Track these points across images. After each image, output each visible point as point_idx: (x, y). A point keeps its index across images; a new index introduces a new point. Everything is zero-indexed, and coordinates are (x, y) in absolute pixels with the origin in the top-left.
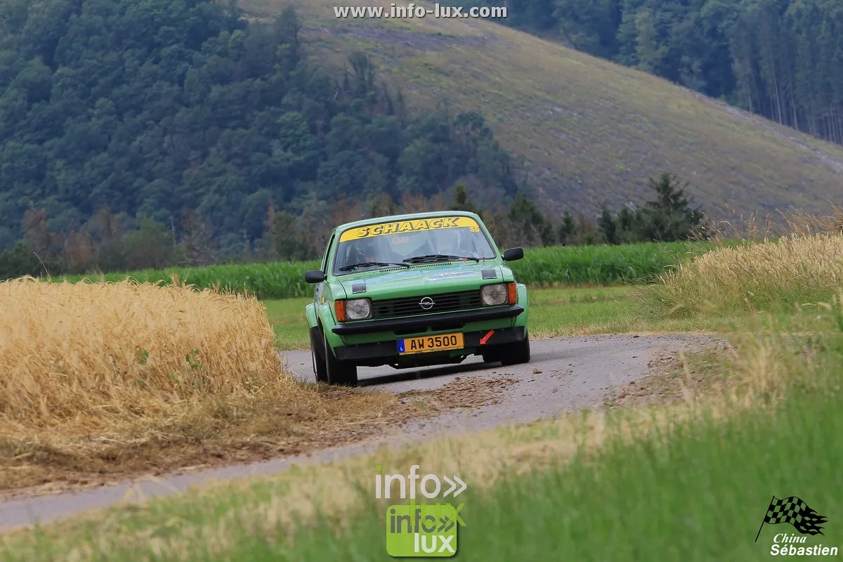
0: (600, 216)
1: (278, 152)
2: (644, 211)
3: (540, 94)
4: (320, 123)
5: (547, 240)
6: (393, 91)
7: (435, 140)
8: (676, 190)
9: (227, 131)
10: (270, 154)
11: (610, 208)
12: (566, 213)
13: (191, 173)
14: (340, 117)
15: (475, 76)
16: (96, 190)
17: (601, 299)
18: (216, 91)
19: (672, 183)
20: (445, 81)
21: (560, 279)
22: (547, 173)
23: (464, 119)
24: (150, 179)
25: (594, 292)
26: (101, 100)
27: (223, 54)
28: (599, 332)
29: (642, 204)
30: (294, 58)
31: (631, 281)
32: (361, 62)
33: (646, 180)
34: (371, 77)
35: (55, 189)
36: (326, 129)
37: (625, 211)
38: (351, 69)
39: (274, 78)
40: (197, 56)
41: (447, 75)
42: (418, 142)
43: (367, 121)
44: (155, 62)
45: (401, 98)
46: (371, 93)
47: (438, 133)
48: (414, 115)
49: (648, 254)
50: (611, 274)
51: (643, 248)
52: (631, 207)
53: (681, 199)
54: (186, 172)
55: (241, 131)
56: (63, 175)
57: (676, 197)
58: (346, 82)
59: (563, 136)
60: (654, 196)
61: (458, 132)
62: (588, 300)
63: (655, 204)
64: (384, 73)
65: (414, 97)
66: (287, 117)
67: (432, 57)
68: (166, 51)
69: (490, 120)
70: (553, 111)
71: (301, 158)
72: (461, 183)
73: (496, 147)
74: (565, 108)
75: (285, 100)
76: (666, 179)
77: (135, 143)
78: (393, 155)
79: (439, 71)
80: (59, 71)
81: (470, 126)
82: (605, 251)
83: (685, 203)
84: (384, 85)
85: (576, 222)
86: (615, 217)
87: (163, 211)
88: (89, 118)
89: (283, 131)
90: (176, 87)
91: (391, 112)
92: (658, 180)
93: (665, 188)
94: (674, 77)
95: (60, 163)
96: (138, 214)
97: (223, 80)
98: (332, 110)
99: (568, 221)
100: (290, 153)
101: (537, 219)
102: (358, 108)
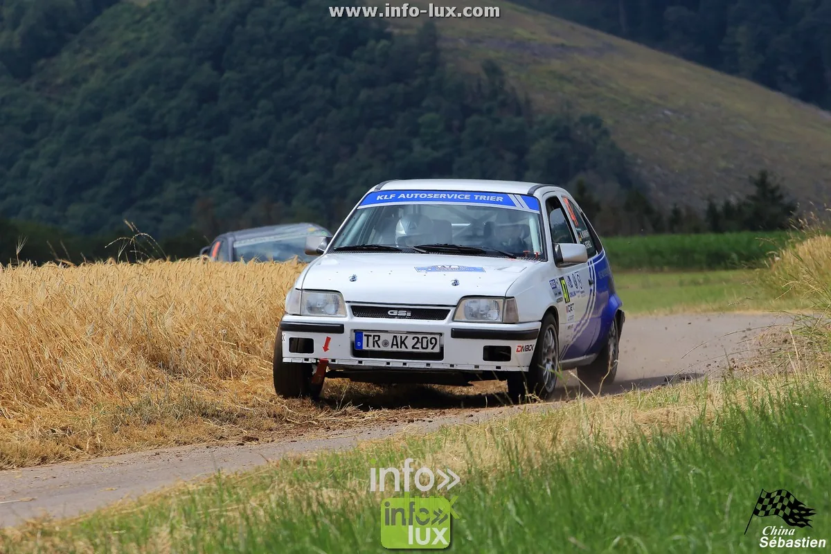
0: (706, 208)
1: (417, 148)
2: (745, 204)
3: (654, 99)
4: (456, 123)
5: (658, 228)
6: (521, 96)
7: (558, 139)
8: (774, 185)
9: (373, 131)
10: (410, 149)
11: (715, 201)
12: (675, 205)
13: (340, 167)
14: (475, 118)
15: (595, 82)
16: (258, 182)
17: (707, 281)
18: (364, 94)
19: (770, 179)
20: (569, 88)
21: (669, 264)
22: (658, 169)
23: (585, 120)
24: (305, 170)
25: (700, 277)
26: (263, 103)
27: (371, 62)
28: (708, 310)
29: (743, 198)
30: (434, 64)
31: (733, 266)
32: (492, 69)
33: (747, 177)
34: (502, 83)
35: (221, 180)
36: (461, 128)
37: (728, 204)
38: (484, 76)
39: (416, 82)
40: (347, 63)
41: (570, 81)
42: (543, 142)
43: (498, 121)
44: (311, 68)
45: (528, 102)
46: (501, 97)
47: (562, 133)
48: (540, 117)
49: (750, 242)
50: (717, 260)
51: (745, 236)
52: (733, 200)
53: (777, 194)
54: (338, 166)
55: (386, 130)
56: (227, 168)
57: (773, 191)
58: (479, 86)
59: (673, 137)
60: (753, 190)
61: (579, 133)
62: (696, 283)
63: (753, 198)
64: (513, 79)
65: (540, 100)
66: (428, 117)
67: (556, 65)
68: (321, 58)
69: (608, 122)
70: (663, 114)
71: (438, 154)
72: (581, 177)
73: (613, 146)
74: (674, 111)
75: (424, 104)
76: (764, 175)
77: (293, 140)
78: (521, 152)
79: (562, 77)
80: (226, 75)
81: (591, 126)
82: (710, 239)
83: (781, 197)
84: (513, 89)
85: (684, 212)
86: (719, 208)
87: (316, 201)
88: (252, 117)
89: (423, 130)
90: (328, 91)
91: (519, 113)
92: (756, 176)
93: (762, 183)
94: (772, 84)
95: (225, 158)
96: (295, 203)
97: (371, 83)
98: (467, 111)
99: (676, 212)
100: (428, 150)
101: (648, 211)
102: (490, 111)
